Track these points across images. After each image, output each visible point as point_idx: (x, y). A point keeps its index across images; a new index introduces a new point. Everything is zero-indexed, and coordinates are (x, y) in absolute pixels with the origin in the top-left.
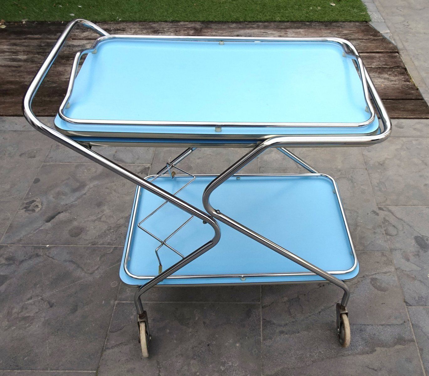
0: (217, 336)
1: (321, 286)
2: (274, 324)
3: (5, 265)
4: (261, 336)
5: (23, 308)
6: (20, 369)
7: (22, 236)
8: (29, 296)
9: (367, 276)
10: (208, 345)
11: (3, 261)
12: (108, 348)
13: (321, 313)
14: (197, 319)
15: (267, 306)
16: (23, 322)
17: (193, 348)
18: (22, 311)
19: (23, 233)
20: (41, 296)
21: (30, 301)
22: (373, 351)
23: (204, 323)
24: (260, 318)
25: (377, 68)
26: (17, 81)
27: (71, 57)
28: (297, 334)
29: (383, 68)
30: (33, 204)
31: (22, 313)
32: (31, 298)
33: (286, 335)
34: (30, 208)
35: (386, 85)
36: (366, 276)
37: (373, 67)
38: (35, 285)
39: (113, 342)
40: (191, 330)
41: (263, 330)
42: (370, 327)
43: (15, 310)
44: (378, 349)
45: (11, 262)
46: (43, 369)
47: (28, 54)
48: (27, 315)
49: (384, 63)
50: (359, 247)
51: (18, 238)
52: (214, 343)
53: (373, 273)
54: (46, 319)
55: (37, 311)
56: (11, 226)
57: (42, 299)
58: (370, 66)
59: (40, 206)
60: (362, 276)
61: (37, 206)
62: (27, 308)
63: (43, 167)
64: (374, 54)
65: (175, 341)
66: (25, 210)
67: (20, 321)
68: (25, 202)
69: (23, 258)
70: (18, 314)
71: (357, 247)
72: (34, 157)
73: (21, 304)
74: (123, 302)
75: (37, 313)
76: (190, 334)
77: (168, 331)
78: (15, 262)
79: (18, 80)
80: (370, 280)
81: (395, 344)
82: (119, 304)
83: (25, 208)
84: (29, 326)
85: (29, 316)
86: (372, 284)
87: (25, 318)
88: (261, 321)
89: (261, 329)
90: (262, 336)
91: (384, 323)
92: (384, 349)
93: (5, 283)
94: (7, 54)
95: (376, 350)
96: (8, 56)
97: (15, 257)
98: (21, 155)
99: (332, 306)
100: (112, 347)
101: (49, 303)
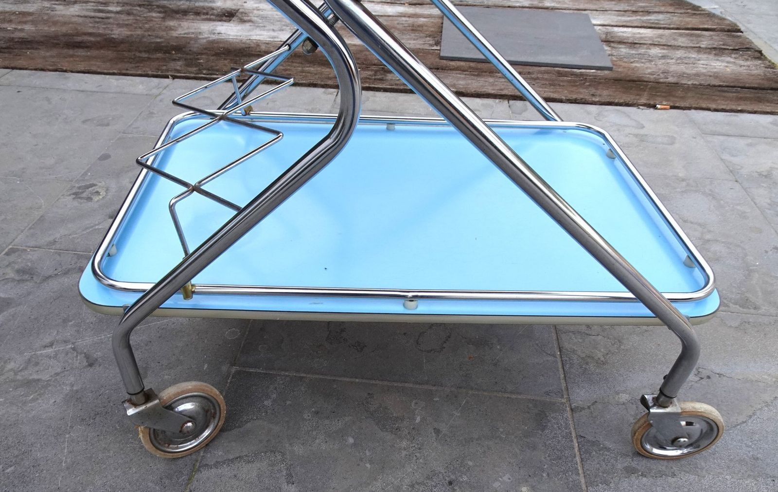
0: (470, 463)
1: (702, 378)
2: (608, 449)
3: (13, 280)
4: (578, 474)
5: (29, 361)
7: (58, 236)
8: (47, 340)
10: (450, 483)
11: (11, 274)
12: (207, 465)
14: (418, 419)
15: (583, 409)
16: (21, 391)
17: (412, 486)
18: (25, 368)
19: (62, 231)
20: (73, 343)
21: (49, 351)
23: (437, 431)
24: (571, 434)
25: (710, 49)
26: (99, 33)
27: (191, 12)
28: (670, 480)
29: (721, 49)
30: (90, 189)
31: (25, 373)
32: (51, 345)
33: (644, 479)
34: (84, 195)
35: (733, 70)
37: (702, 46)
38: (65, 321)
39: (220, 453)
40: (404, 444)
41: (582, 460)
43: (12, 365)
45: (26, 277)
47: (123, 6)
48: (35, 377)
49: (721, 43)
50: (767, 308)
51: (51, 239)
52: (465, 478)
54: (75, 388)
55: (59, 370)
56: (42, 219)
57: (74, 349)
58: (698, 45)
59: (103, 193)
61: (98, 193)
62: (37, 364)
63: (119, 139)
64: (699, 32)
65: (368, 465)
66: (74, 196)
67: (16, 388)
68: (77, 185)
69: (51, 272)
70: (16, 374)
71: (764, 308)
72: (108, 125)
73: (27, 355)
74: (247, 370)
75: (57, 374)
76: (404, 453)
77: (351, 440)
78: (34, 278)
79: (101, 32)
82: (238, 373)
83: (75, 194)
84: (34, 400)
85: (38, 380)
87: (28, 383)
88: (575, 441)
89: (578, 459)
90: (582, 475)
93: (5, 313)
94: (92, 4)
96: (93, 6)
97: (36, 268)
98: (84, 122)
99: (744, 422)
100: (217, 465)
101: (87, 357)
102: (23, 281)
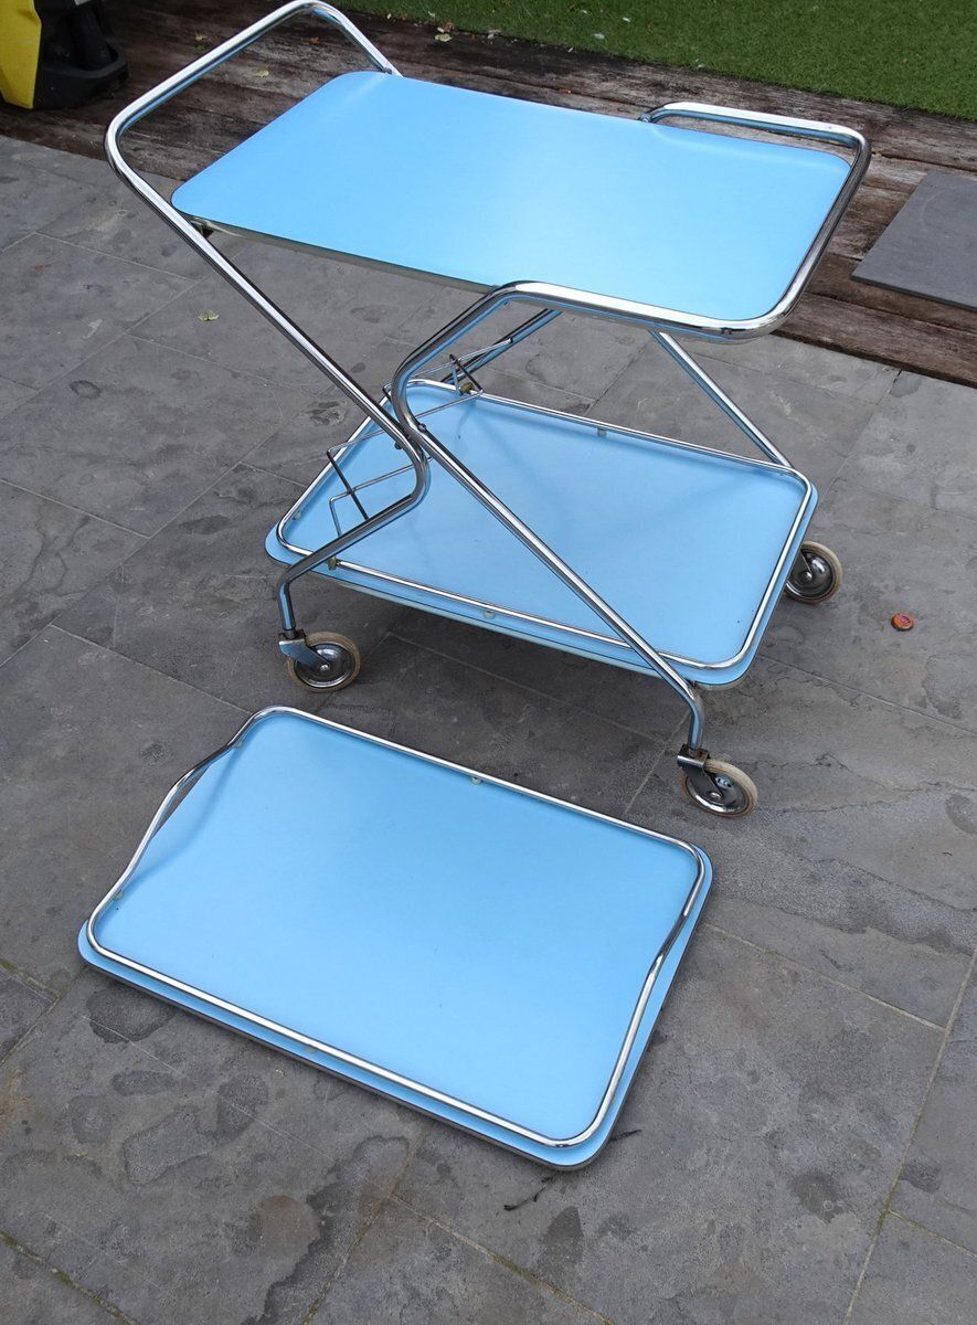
0: (542, 766)
2: (671, 792)
3: (234, 501)
4: (629, 801)
5: (227, 583)
6: (179, 678)
7: (284, 460)
8: (247, 566)
9: (948, 785)
11: (234, 494)
12: (334, 705)
13: (787, 814)
14: (521, 720)
16: (215, 606)
18: (224, 588)
19: (289, 456)
22: (857, 929)
23: (532, 734)
24: (648, 770)
28: (707, 830)
30: (331, 409)
31: (223, 592)
32: (249, 572)
34: (322, 416)
36: (944, 785)
39: (348, 699)
40: (498, 735)
41: (641, 792)
42: (882, 885)
43: (213, 582)
44: (872, 933)
45: (246, 499)
46: (212, 694)
48: (229, 597)
51: (275, 462)
53: (966, 786)
55: (249, 596)
56: (275, 437)
59: (341, 417)
60: (934, 782)
61: (337, 415)
62: (233, 586)
63: (384, 344)
66: (312, 415)
67: (213, 603)
68: (320, 401)
69: (267, 499)
70: (216, 590)
72: (377, 321)
73: (229, 576)
74: (400, 638)
75: (246, 599)
76: (493, 742)
77: (455, 720)
78: (252, 502)
80: (948, 797)
81: (920, 940)
82: (391, 638)
83: (315, 412)
84: (224, 616)
85: (231, 601)
86: (949, 807)
87: (222, 601)
88: (648, 777)
89: (638, 791)
91: (919, 890)
92: (883, 937)
93: (220, 532)
95: (864, 932)
97: (256, 492)
98: (353, 311)
99: (823, 811)
100: (343, 706)
102: (240, 503)
